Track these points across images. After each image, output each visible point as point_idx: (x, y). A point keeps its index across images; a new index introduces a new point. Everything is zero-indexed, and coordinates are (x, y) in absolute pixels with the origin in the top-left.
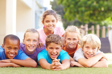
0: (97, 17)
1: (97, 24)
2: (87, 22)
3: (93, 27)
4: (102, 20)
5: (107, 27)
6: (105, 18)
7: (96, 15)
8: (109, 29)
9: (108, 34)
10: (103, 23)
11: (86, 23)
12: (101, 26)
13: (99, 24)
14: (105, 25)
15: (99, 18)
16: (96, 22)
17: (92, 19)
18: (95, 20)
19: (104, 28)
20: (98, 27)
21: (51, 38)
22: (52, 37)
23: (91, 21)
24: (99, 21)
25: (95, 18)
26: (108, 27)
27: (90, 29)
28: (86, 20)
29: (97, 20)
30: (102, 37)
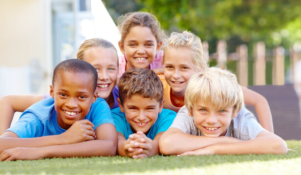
0: (256, 19)
1: (256, 41)
2: (224, 35)
3: (243, 51)
4: (273, 27)
5: (290, 50)
6: (283, 20)
7: (255, 11)
8: (295, 58)
9: (293, 74)
10: (276, 37)
11: (221, 39)
12: (270, 49)
13: (263, 39)
14: (284, 44)
15: (263, 22)
16: (255, 35)
17: (241, 24)
18: (250, 29)
19: (280, 53)
20: (260, 50)
21: (134, 80)
22: (137, 79)
23: (237, 30)
24: (263, 31)
25: (249, 21)
26: (293, 52)
27: (234, 57)
28: (220, 28)
29: (257, 28)
30: (274, 83)
